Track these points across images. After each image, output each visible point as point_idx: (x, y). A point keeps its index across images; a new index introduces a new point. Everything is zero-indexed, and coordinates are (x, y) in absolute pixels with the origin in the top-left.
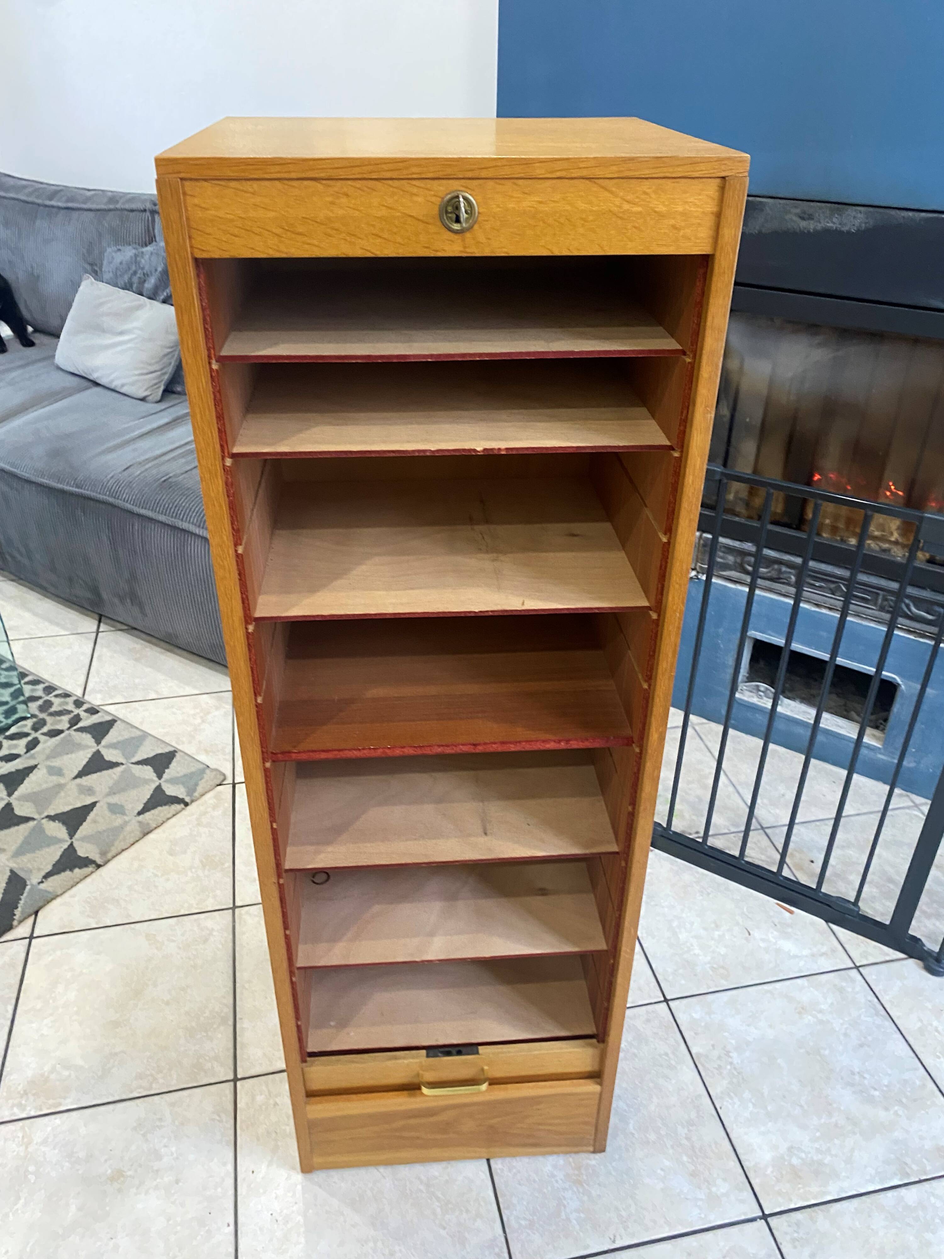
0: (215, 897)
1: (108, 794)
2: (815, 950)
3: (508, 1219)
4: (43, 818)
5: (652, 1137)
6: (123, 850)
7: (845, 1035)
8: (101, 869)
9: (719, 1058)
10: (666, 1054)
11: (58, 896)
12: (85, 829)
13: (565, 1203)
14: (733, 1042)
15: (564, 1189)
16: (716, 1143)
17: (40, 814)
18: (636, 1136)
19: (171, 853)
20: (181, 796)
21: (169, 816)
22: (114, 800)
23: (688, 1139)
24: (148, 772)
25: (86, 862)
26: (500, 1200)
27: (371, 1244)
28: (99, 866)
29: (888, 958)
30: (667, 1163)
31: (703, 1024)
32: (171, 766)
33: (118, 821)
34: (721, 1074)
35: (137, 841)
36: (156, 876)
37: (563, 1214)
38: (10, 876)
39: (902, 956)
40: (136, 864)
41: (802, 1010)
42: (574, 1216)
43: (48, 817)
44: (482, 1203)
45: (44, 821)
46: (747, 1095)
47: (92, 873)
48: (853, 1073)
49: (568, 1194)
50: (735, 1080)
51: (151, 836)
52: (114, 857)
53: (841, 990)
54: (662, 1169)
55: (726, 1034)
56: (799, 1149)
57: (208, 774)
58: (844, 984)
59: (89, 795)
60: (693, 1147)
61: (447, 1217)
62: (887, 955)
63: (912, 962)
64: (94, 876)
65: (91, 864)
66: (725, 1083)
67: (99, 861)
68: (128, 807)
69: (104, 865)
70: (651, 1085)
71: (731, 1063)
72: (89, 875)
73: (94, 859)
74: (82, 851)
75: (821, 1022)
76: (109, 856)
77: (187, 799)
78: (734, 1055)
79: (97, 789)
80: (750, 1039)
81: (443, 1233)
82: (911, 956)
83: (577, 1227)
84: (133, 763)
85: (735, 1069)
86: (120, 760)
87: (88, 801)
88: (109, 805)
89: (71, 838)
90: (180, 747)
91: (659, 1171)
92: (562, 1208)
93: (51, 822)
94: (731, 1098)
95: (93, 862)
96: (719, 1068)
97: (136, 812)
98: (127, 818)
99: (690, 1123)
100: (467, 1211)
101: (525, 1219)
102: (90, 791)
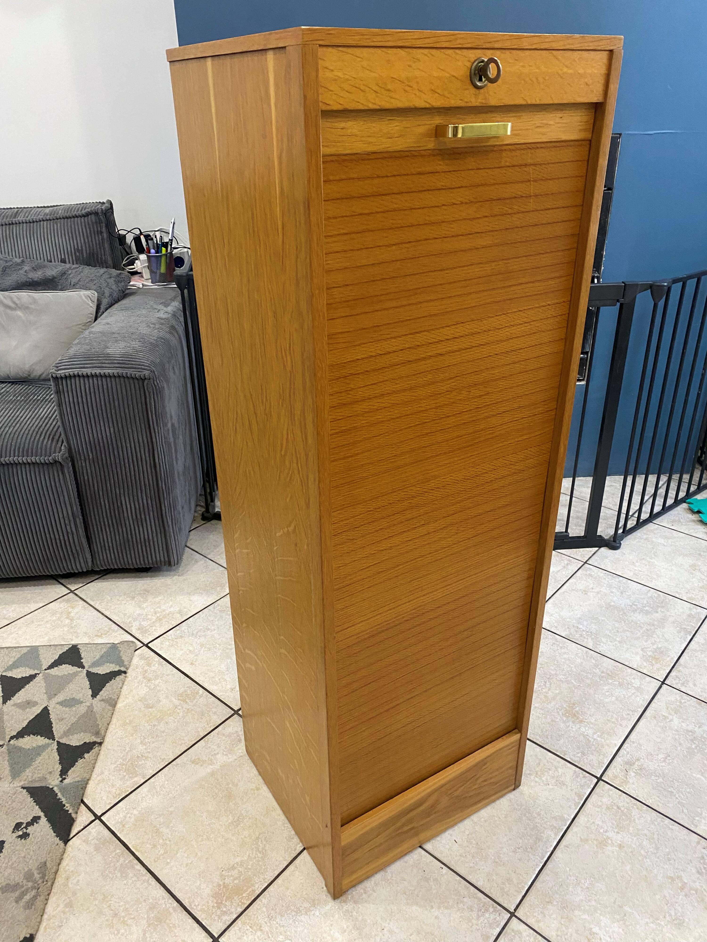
0: (215, 713)
1: (50, 698)
2: (563, 564)
3: (571, 759)
4: (9, 741)
5: (588, 681)
6: (108, 724)
7: (612, 592)
8: (103, 745)
9: (576, 631)
10: (554, 644)
11: (88, 780)
12: (58, 729)
13: (586, 733)
14: (574, 621)
15: (579, 728)
16: (615, 667)
17: (3, 739)
18: (581, 685)
19: (148, 707)
20: (116, 670)
21: (120, 686)
22: (60, 697)
23: (603, 672)
24: (66, 669)
25: (88, 747)
26: (558, 754)
27: (524, 818)
28: (100, 744)
29: (593, 553)
30: (606, 688)
31: (554, 622)
32: (82, 656)
33: (82, 709)
34: (584, 637)
35: (113, 714)
36: (154, 725)
37: (590, 739)
38: (27, 791)
39: (597, 549)
40: (129, 728)
41: (585, 592)
42: (595, 736)
43: (12, 738)
44: (552, 761)
45: (12, 742)
46: (604, 640)
47: (100, 750)
48: (631, 606)
49: (583, 729)
50: (593, 637)
51: (119, 705)
52: (106, 732)
53: (590, 575)
54: (607, 692)
55: (568, 620)
56: (646, 648)
57: (121, 648)
58: (589, 572)
59: (34, 706)
60: (608, 674)
61: (544, 779)
62: (591, 551)
63: (603, 550)
64: (102, 752)
65: (94, 745)
66: (590, 640)
67: (98, 740)
68: (79, 696)
69: (104, 740)
70: (563, 660)
71: (583, 630)
72: (99, 754)
73: (92, 741)
74: (75, 740)
75: (598, 593)
76: (103, 732)
77: (123, 669)
78: (581, 626)
79: (36, 699)
80: (579, 616)
81: (551, 787)
82: (600, 547)
83: (603, 740)
84: (45, 670)
85: (588, 632)
86: (33, 672)
87: (37, 710)
88: (61, 703)
89: (54, 740)
90: (74, 642)
91: (607, 693)
92: (588, 737)
93: (21, 740)
94: (600, 645)
95: (94, 743)
96: (581, 635)
97: (90, 696)
98: (88, 704)
99: (596, 666)
100: (550, 769)
101: (578, 753)
102: (29, 704)
